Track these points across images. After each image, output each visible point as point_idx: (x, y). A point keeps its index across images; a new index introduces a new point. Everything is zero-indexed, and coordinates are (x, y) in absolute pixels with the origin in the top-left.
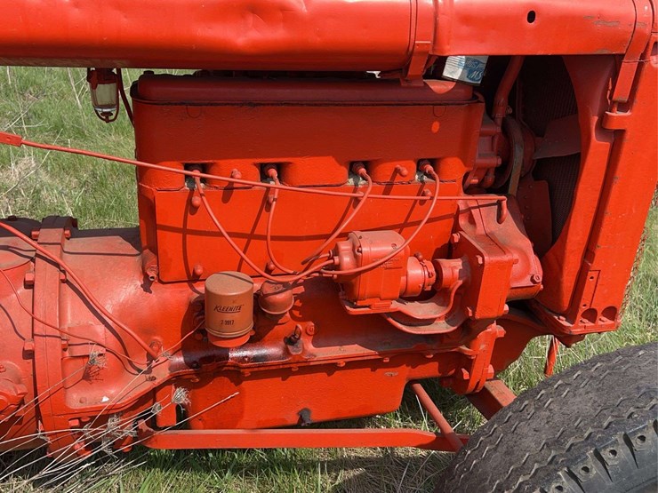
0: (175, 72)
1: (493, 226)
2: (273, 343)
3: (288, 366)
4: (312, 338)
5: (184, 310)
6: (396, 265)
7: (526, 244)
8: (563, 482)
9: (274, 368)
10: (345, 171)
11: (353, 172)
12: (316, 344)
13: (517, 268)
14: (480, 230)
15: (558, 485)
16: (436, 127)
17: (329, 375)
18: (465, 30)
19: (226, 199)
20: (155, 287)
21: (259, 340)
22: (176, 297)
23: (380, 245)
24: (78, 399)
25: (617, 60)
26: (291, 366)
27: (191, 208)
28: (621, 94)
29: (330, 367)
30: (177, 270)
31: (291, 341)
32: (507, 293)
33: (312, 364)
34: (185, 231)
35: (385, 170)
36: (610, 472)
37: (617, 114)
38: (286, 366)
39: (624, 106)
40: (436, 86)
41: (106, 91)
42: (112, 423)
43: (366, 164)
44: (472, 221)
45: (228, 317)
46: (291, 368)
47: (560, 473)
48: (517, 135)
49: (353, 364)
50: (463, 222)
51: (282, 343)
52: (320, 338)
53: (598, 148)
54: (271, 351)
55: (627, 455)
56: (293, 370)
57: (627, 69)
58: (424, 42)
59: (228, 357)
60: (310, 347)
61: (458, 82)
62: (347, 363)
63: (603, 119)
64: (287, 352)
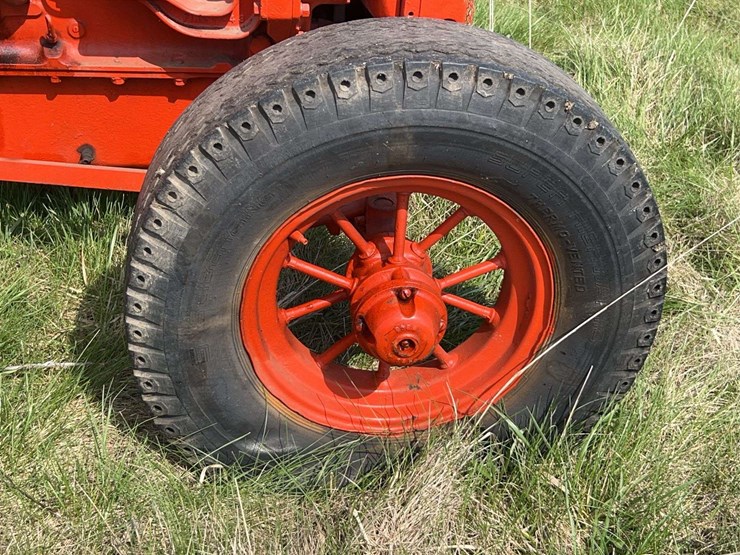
3: (44, 74)
4: (78, 42)
8: (222, 139)
9: (26, 74)
12: (84, 52)
15: (216, 142)
17: (111, 100)
21: (7, 38)
26: (49, 74)
31: (49, 43)
33: (76, 75)
36: (275, 131)
38: (41, 74)
46: (49, 78)
47: (219, 129)
51: (38, 44)
55: (296, 114)
56: (53, 81)
62: (127, 80)
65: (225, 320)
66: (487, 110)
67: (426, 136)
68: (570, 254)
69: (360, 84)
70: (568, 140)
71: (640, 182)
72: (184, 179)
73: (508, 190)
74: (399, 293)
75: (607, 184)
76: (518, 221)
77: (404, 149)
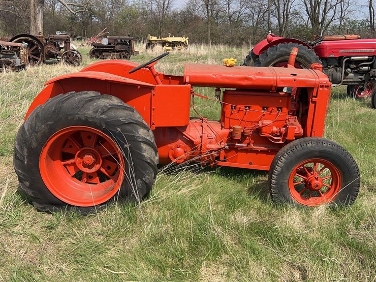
0: (232, 89)
1: (293, 122)
2: (245, 144)
4: (253, 144)
5: (228, 134)
6: (270, 126)
7: (300, 126)
9: (245, 149)
10: (262, 109)
11: (263, 109)
12: (254, 146)
13: (296, 130)
14: (290, 122)
16: (280, 101)
17: (257, 154)
18: (282, 82)
19: (238, 112)
20: (223, 129)
21: (242, 142)
22: (227, 131)
23: (266, 122)
24: (208, 146)
25: (313, 88)
27: (232, 113)
28: (314, 94)
29: (256, 152)
30: (228, 126)
31: (249, 144)
32: (294, 135)
33: (252, 149)
34: (230, 118)
35: (270, 109)
37: (314, 98)
38: (247, 149)
39: (316, 97)
40: (281, 93)
41: (218, 93)
42: (213, 153)
43: (266, 108)
44: (289, 121)
45: (237, 132)
48: (301, 105)
49: (262, 152)
50: (287, 121)
51: (247, 144)
52: (255, 144)
53: (311, 105)
54: (244, 145)
55: (301, 148)
57: (315, 90)
58: (275, 84)
59: (235, 145)
60: (252, 146)
61: (286, 93)
62: (261, 150)
63: (312, 99)
64: (247, 146)
65: (287, 181)
66: (330, 148)
67: (320, 152)
68: (343, 173)
69: (311, 144)
70: (342, 154)
71: (354, 161)
72: (283, 157)
73: (333, 161)
74: (315, 178)
75: (349, 161)
76: (335, 167)
77: (317, 154)
